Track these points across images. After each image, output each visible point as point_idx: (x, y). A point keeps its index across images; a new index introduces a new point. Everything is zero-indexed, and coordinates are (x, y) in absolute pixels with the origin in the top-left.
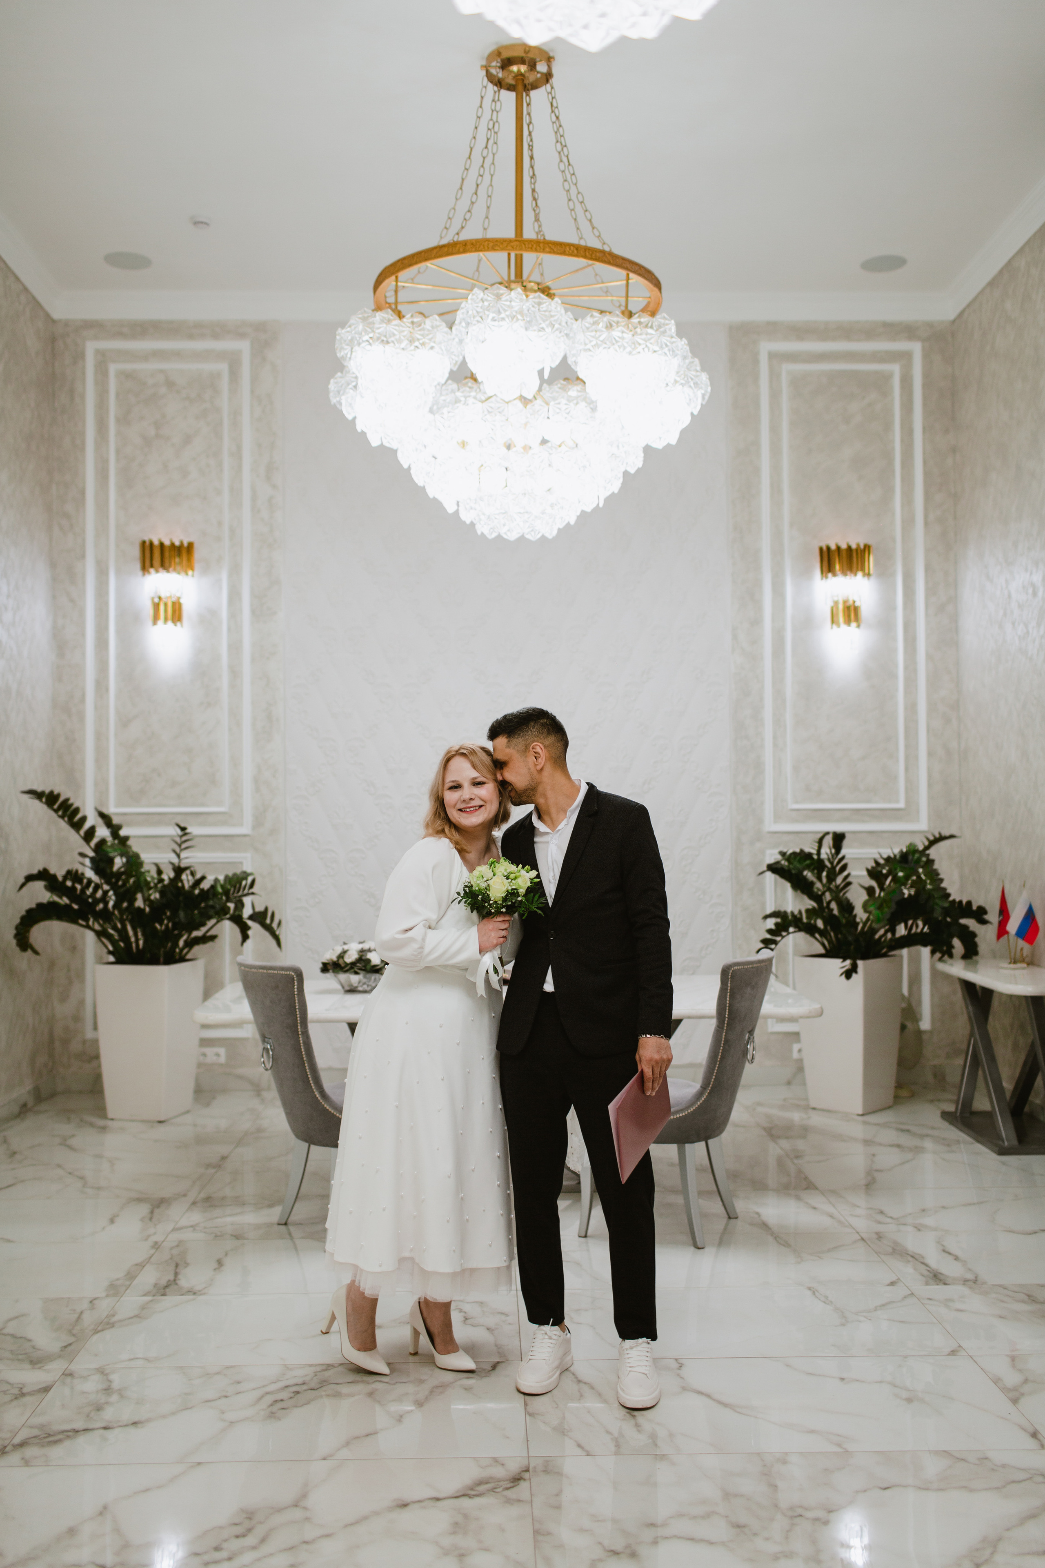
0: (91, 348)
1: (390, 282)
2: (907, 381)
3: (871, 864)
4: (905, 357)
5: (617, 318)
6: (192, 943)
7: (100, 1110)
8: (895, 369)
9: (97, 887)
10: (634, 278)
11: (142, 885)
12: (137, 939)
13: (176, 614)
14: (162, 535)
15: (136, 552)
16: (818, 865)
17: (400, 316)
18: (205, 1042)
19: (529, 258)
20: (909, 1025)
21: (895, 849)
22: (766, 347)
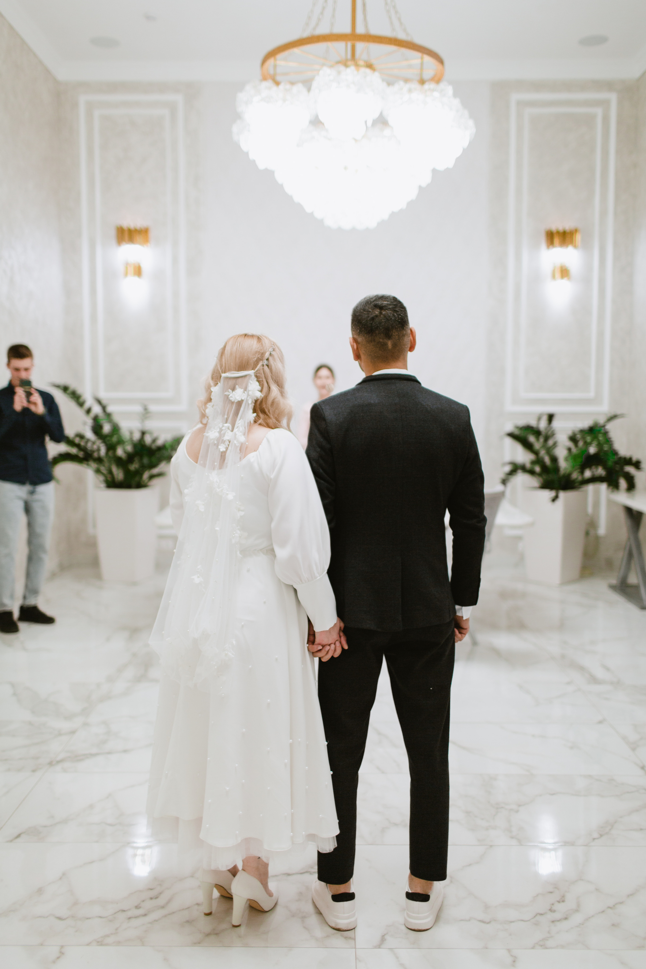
0: (83, 99)
1: (271, 62)
2: (606, 119)
3: (570, 433)
4: (605, 104)
5: (415, 85)
6: (152, 477)
7: (98, 576)
8: (599, 111)
9: (94, 443)
10: (427, 59)
11: (121, 442)
12: (119, 474)
13: (138, 271)
14: (129, 222)
15: (113, 233)
16: (537, 433)
17: (277, 83)
18: (161, 537)
19: (360, 46)
20: (592, 532)
21: (586, 424)
22: (515, 97)
